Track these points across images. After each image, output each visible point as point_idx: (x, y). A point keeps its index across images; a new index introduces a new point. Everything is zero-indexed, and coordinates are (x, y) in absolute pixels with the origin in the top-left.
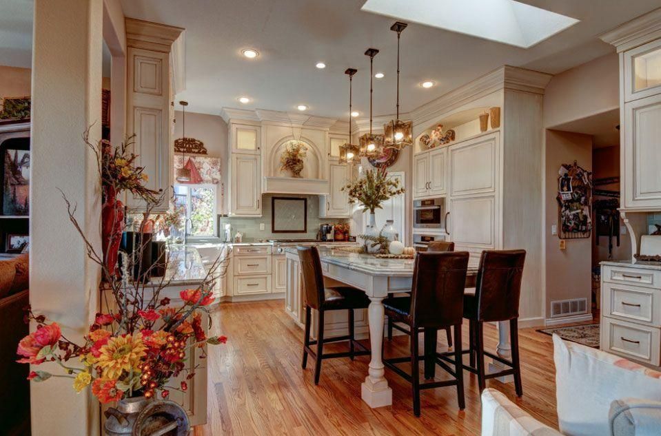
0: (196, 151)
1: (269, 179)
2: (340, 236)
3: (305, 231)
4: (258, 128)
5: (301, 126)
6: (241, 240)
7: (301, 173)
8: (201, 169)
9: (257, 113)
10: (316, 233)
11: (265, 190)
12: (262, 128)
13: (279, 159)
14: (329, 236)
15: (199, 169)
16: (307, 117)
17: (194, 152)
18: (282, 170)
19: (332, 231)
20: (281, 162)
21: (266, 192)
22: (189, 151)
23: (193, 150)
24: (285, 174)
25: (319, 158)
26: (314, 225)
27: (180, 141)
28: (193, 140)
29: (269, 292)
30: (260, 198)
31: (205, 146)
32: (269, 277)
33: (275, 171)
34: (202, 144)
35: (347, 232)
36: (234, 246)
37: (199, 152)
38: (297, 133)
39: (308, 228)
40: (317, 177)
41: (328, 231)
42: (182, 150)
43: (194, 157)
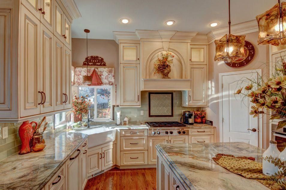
0: (99, 64)
1: (145, 81)
2: (199, 120)
3: (172, 116)
4: (138, 45)
5: (169, 40)
6: (127, 123)
7: (169, 75)
8: (102, 76)
9: (137, 33)
10: (180, 117)
11: (143, 89)
12: (141, 45)
13: (152, 66)
14: (191, 121)
15: (101, 76)
16: (174, 33)
17: (98, 65)
18: (155, 73)
19: (193, 117)
20: (155, 68)
21: (143, 90)
22: (94, 64)
23: (97, 64)
24: (157, 76)
25: (183, 62)
26: (178, 112)
27: (88, 58)
28: (97, 57)
29: (146, 163)
30: (139, 94)
31: (104, 60)
32: (146, 152)
33: (150, 74)
34: (102, 59)
35: (204, 117)
36: (120, 130)
37: (101, 65)
38: (166, 45)
39: (174, 114)
40: (181, 77)
41: (190, 116)
42: (90, 64)
43: (97, 68)
